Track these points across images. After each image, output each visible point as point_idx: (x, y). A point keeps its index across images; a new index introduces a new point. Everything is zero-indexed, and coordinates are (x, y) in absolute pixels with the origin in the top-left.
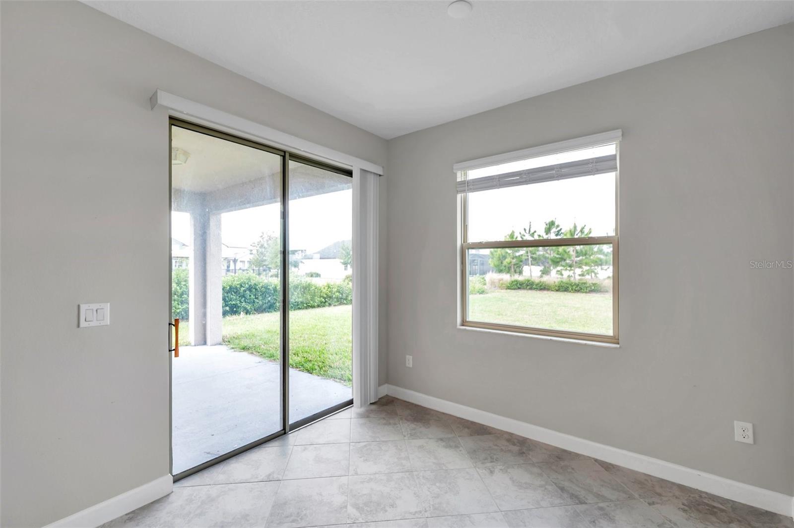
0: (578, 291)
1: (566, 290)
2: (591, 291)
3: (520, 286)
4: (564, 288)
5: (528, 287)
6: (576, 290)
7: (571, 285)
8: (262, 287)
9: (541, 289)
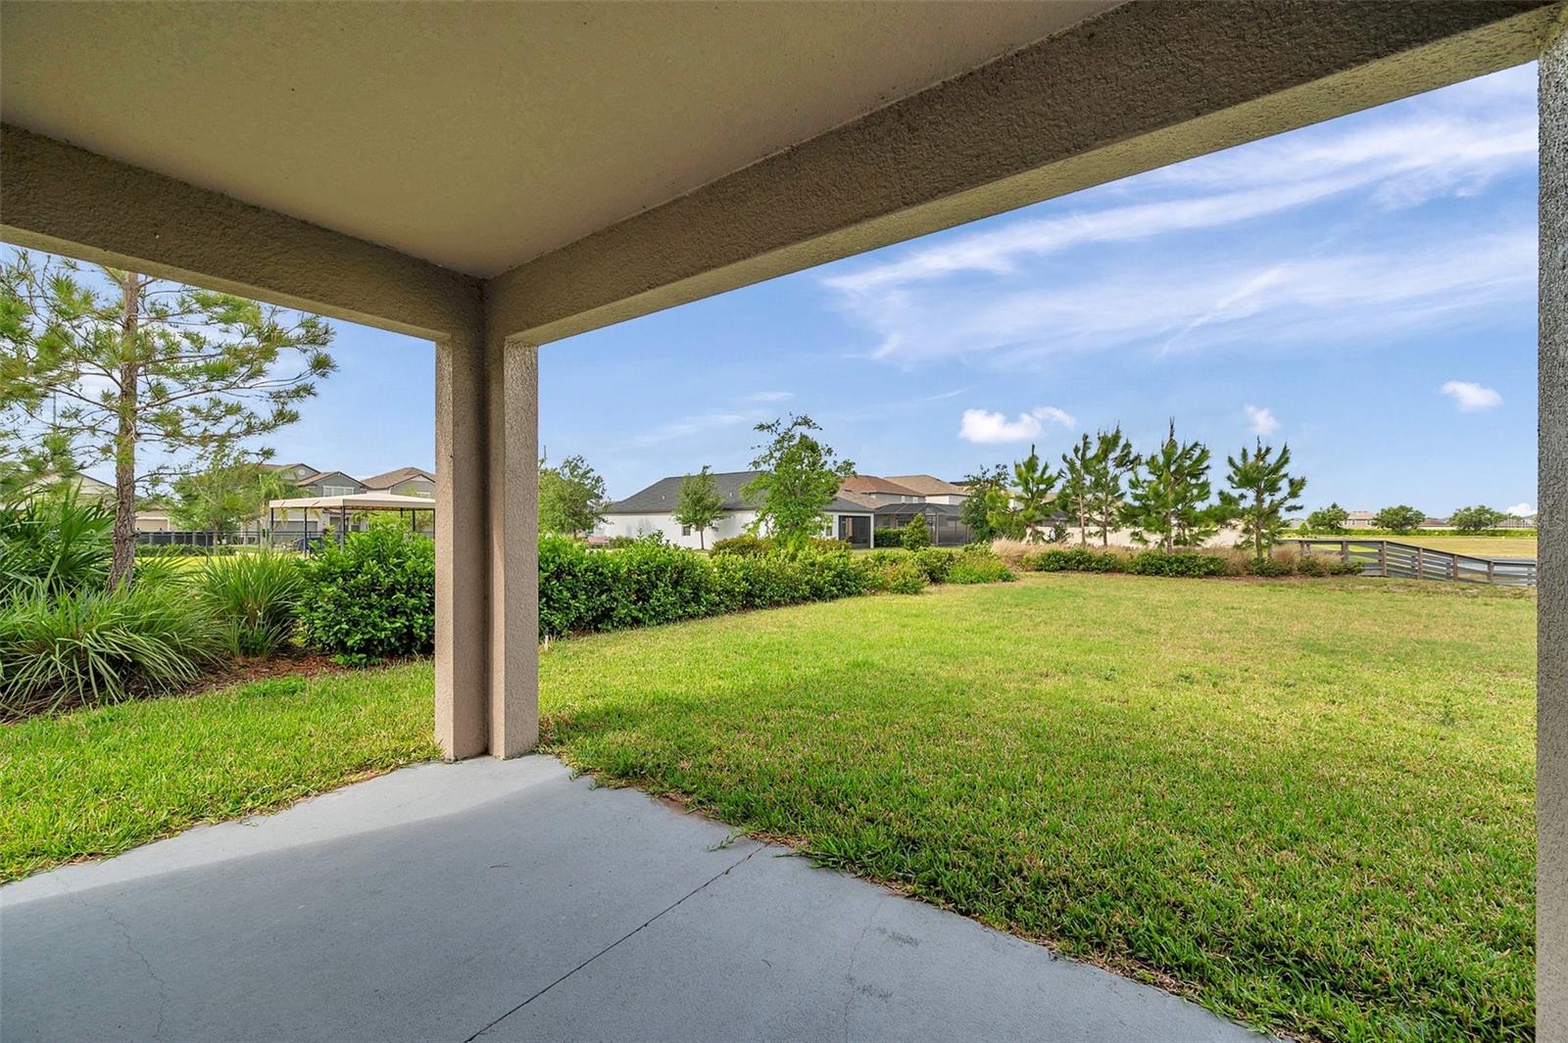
0: (1182, 574)
1: (1158, 572)
2: (1210, 574)
3: (1064, 565)
4: (1152, 567)
5: (1081, 567)
6: (1178, 572)
7: (1168, 561)
8: (586, 571)
9: (1106, 571)
